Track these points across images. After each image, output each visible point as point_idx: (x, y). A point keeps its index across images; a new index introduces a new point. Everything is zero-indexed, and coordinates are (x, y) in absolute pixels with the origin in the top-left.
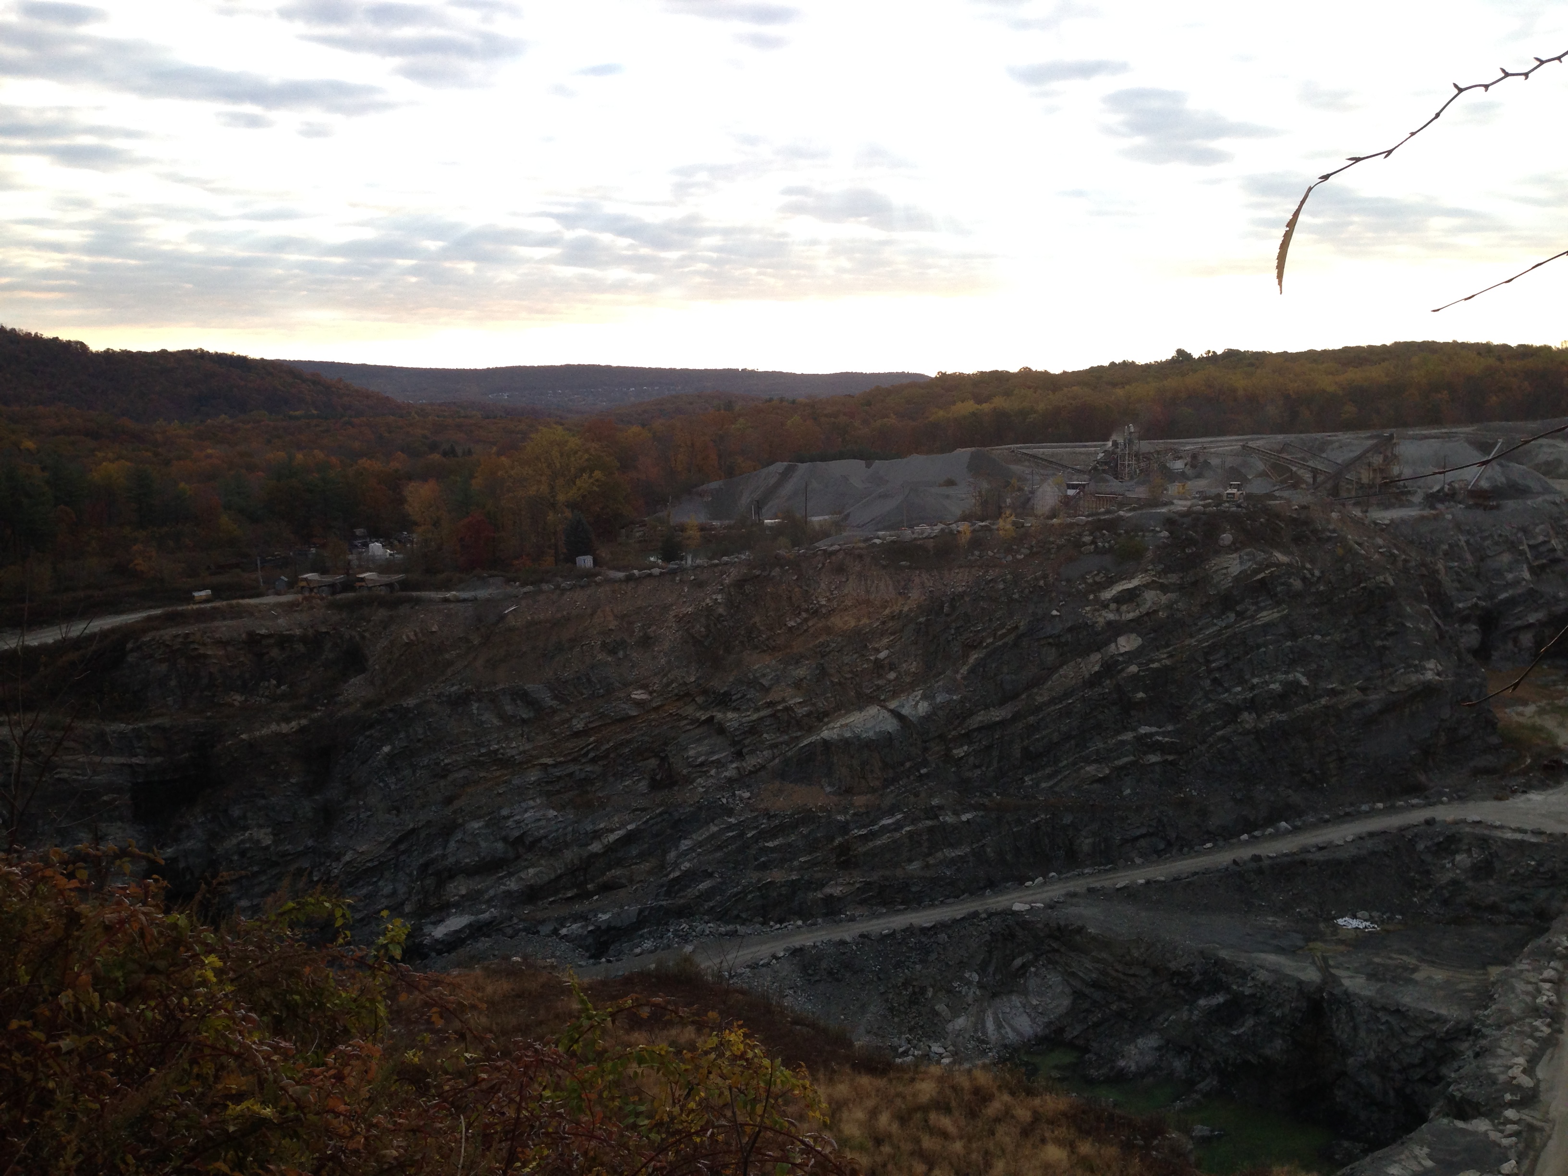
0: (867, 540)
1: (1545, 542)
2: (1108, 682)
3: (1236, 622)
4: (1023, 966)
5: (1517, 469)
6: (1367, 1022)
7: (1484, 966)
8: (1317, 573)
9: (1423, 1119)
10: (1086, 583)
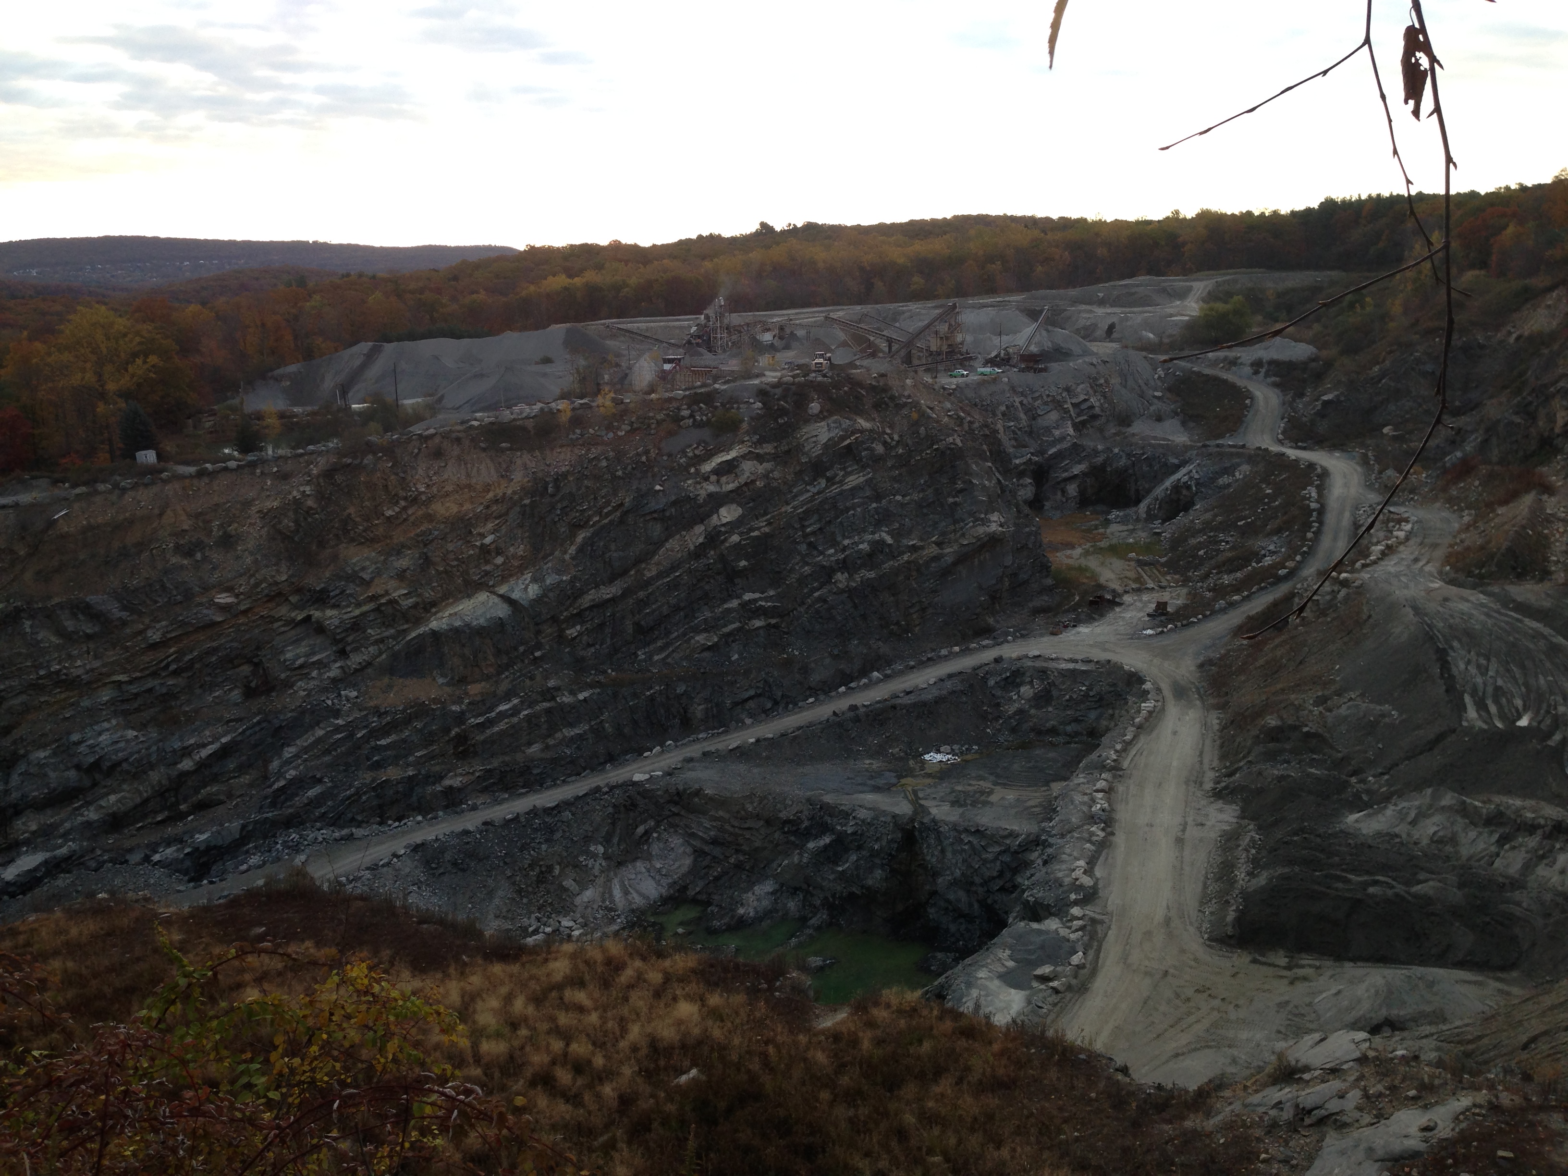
0: (463, 423)
1: (1085, 400)
2: (712, 553)
3: (827, 487)
4: (647, 833)
5: (1061, 335)
6: (952, 844)
7: (1047, 783)
8: (896, 437)
9: (1004, 924)
10: (686, 456)
